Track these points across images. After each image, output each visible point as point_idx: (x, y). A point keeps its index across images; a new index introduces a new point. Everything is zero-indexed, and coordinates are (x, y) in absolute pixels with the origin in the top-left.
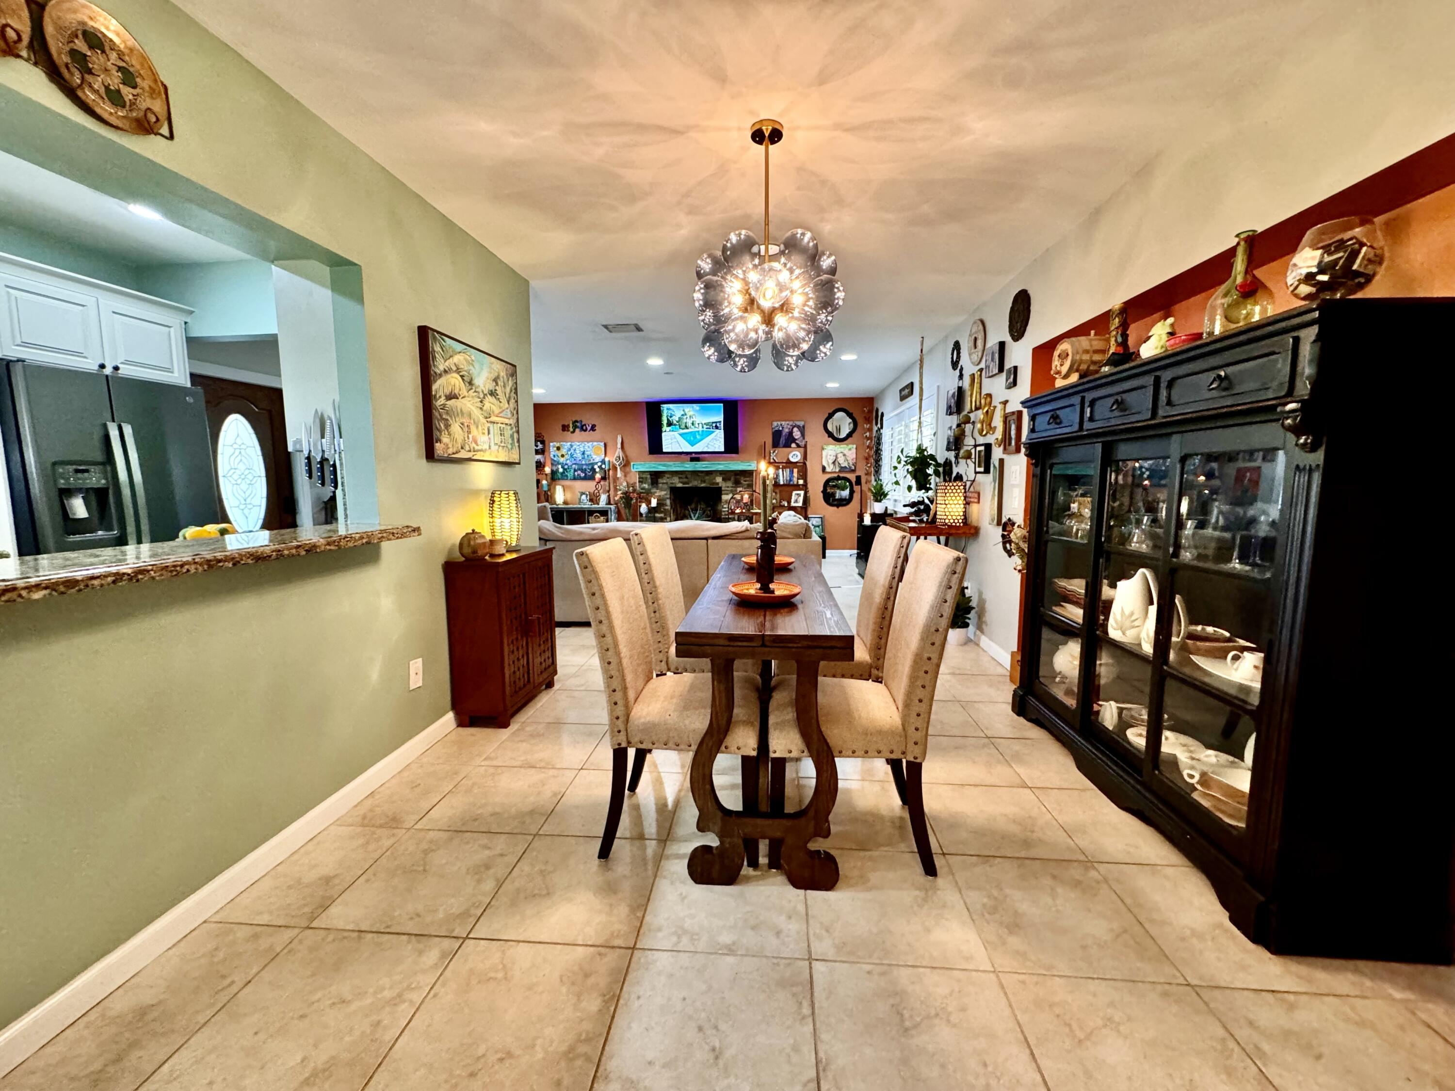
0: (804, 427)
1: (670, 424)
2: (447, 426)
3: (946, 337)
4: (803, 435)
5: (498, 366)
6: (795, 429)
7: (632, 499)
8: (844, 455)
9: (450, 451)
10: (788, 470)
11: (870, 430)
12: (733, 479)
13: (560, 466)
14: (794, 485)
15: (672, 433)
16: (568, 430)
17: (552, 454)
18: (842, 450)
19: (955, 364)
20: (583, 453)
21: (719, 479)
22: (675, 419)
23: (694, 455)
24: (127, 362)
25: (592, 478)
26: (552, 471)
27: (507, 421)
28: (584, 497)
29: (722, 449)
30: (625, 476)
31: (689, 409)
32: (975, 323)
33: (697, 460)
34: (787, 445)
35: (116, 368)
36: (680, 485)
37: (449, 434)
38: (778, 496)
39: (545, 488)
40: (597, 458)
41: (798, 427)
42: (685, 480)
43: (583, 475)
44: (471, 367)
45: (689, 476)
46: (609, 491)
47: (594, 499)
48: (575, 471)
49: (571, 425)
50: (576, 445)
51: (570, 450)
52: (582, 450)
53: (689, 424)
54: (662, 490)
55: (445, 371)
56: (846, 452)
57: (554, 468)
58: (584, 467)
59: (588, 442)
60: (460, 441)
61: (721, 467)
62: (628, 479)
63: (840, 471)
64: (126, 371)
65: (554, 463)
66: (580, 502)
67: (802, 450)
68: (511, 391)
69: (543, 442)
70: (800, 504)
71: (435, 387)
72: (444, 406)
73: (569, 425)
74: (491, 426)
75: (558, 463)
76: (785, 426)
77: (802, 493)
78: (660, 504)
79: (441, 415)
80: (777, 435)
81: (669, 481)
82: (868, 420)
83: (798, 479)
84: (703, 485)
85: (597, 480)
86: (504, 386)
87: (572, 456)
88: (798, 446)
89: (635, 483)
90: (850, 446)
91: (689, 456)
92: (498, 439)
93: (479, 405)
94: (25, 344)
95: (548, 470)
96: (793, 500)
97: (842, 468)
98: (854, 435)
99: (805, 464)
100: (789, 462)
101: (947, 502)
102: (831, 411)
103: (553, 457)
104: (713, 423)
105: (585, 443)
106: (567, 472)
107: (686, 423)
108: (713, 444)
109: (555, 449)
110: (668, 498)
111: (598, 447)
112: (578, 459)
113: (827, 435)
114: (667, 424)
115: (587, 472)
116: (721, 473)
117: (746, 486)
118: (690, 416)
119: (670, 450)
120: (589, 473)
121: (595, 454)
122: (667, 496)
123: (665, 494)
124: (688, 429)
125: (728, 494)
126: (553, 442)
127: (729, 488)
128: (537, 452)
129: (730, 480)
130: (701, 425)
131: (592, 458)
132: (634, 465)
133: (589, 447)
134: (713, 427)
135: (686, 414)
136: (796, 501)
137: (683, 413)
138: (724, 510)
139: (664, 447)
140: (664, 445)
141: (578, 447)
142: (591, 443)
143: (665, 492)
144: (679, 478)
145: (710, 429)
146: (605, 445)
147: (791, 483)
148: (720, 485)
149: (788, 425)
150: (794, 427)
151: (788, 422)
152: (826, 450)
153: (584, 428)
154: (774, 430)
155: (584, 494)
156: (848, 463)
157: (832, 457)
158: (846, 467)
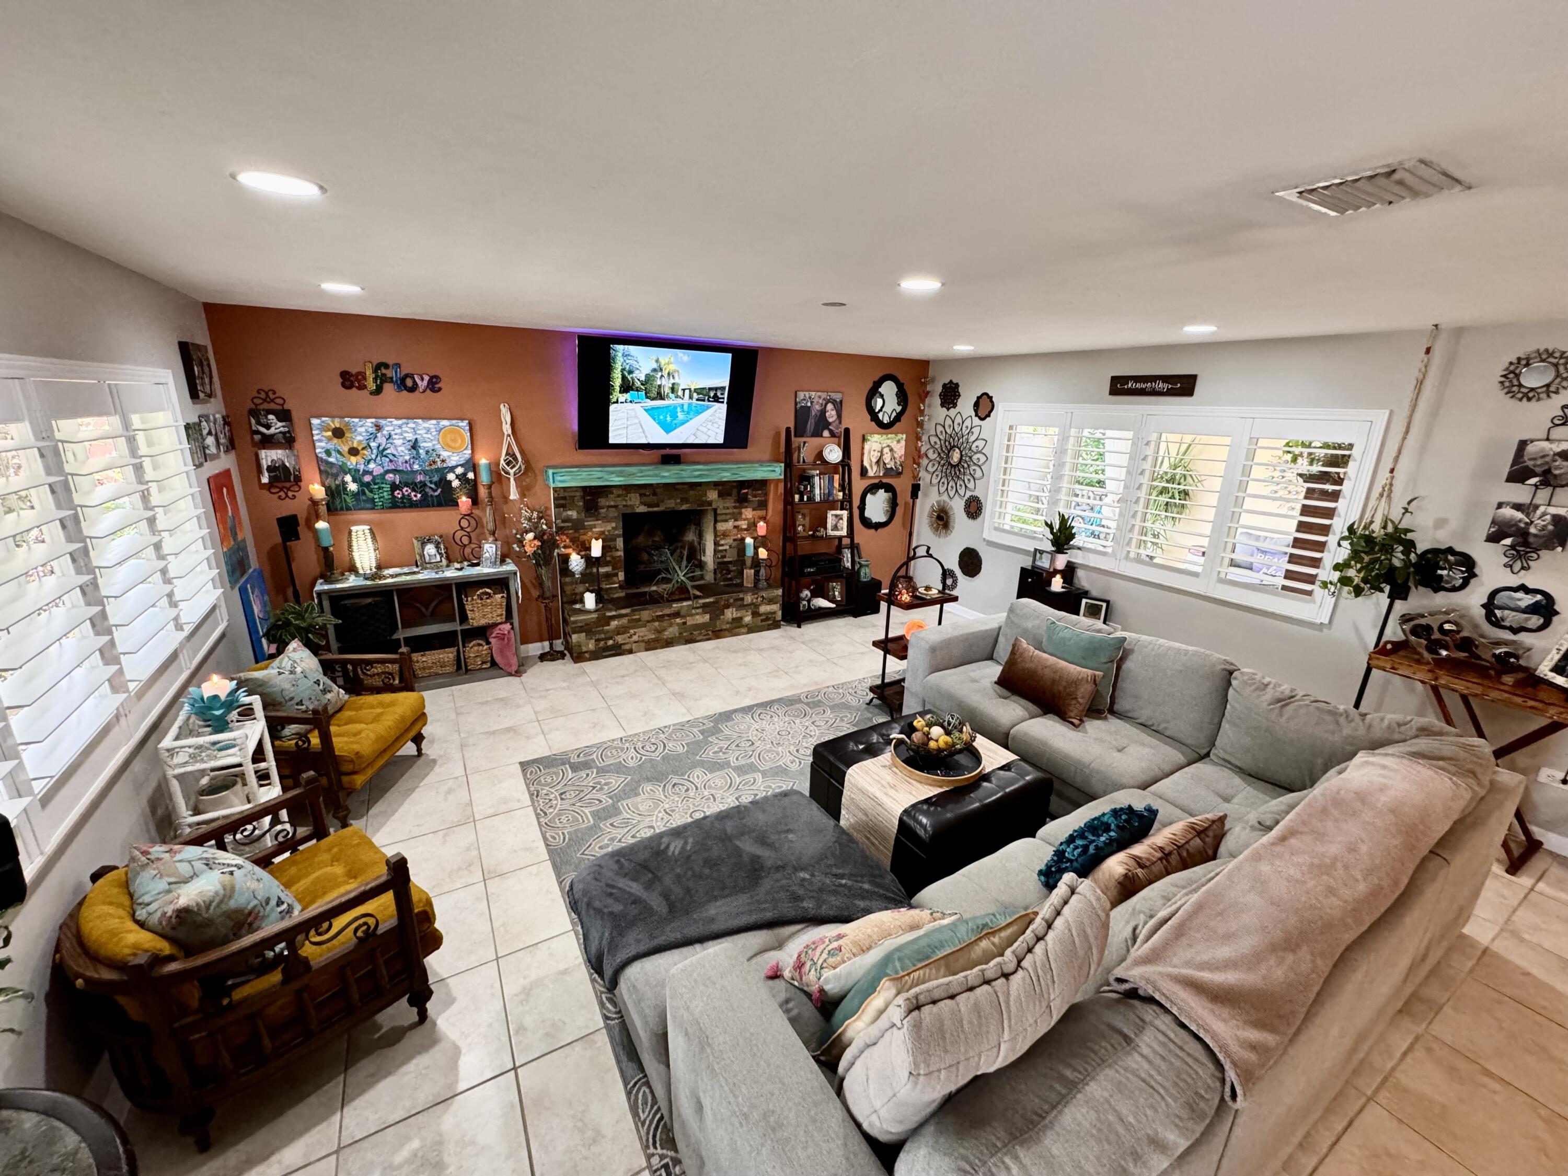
0: (841, 401)
1: (627, 387)
4: (839, 416)
6: (830, 406)
7: (553, 547)
8: (891, 450)
10: (827, 477)
11: (924, 411)
12: (735, 492)
13: (348, 478)
14: (833, 502)
15: (629, 406)
16: (362, 387)
17: (321, 445)
18: (889, 442)
20: (415, 446)
21: (712, 495)
22: (640, 375)
23: (670, 452)
25: (446, 504)
26: (329, 491)
29: (720, 440)
31: (667, 356)
33: (674, 459)
34: (817, 434)
36: (642, 509)
38: (808, 519)
39: (325, 540)
40: (454, 458)
41: (834, 402)
42: (651, 499)
43: (416, 497)
45: (659, 491)
47: (455, 549)
48: (395, 487)
50: (391, 426)
51: (372, 437)
52: (410, 436)
53: (667, 390)
54: (606, 519)
56: (894, 445)
57: (333, 482)
58: (420, 478)
59: (426, 418)
61: (726, 476)
62: (530, 501)
63: (885, 475)
65: (326, 470)
69: (284, 415)
70: (844, 532)
75: (344, 470)
76: (813, 398)
77: (845, 513)
80: (802, 414)
81: (621, 503)
82: (925, 396)
84: (684, 507)
85: (462, 509)
88: (833, 436)
89: (547, 508)
90: (900, 436)
91: (660, 453)
95: (312, 486)
96: (829, 526)
97: (887, 469)
98: (902, 419)
99: (847, 464)
100: (826, 464)
103: (324, 456)
104: (710, 389)
105: (420, 421)
106: (371, 491)
107: (660, 386)
108: (705, 430)
109: (330, 434)
110: (619, 536)
111: (456, 432)
112: (401, 459)
113: (869, 417)
114: (621, 387)
115: (427, 490)
116: (716, 484)
117: (755, 506)
118: (669, 374)
119: (624, 441)
120: (435, 491)
121: (447, 447)
122: (617, 532)
123: (613, 528)
124: (662, 398)
125: (726, 521)
126: (318, 416)
127: (728, 508)
128: (268, 442)
129: (730, 495)
130: (687, 392)
131: (439, 456)
132: (553, 474)
133: (428, 431)
134: (709, 397)
135: (661, 370)
136: (835, 528)
137: (655, 366)
138: (720, 548)
139: (611, 434)
140: (610, 429)
141: (398, 431)
142: (434, 422)
143: (614, 525)
144: (641, 495)
145: (704, 400)
146: (472, 428)
147: (831, 498)
148: (714, 506)
149: (820, 397)
150: (828, 402)
151: (819, 394)
152: (869, 443)
153: (409, 382)
154: (798, 406)
155: (429, 541)
156: (895, 462)
157: (876, 454)
158: (892, 468)
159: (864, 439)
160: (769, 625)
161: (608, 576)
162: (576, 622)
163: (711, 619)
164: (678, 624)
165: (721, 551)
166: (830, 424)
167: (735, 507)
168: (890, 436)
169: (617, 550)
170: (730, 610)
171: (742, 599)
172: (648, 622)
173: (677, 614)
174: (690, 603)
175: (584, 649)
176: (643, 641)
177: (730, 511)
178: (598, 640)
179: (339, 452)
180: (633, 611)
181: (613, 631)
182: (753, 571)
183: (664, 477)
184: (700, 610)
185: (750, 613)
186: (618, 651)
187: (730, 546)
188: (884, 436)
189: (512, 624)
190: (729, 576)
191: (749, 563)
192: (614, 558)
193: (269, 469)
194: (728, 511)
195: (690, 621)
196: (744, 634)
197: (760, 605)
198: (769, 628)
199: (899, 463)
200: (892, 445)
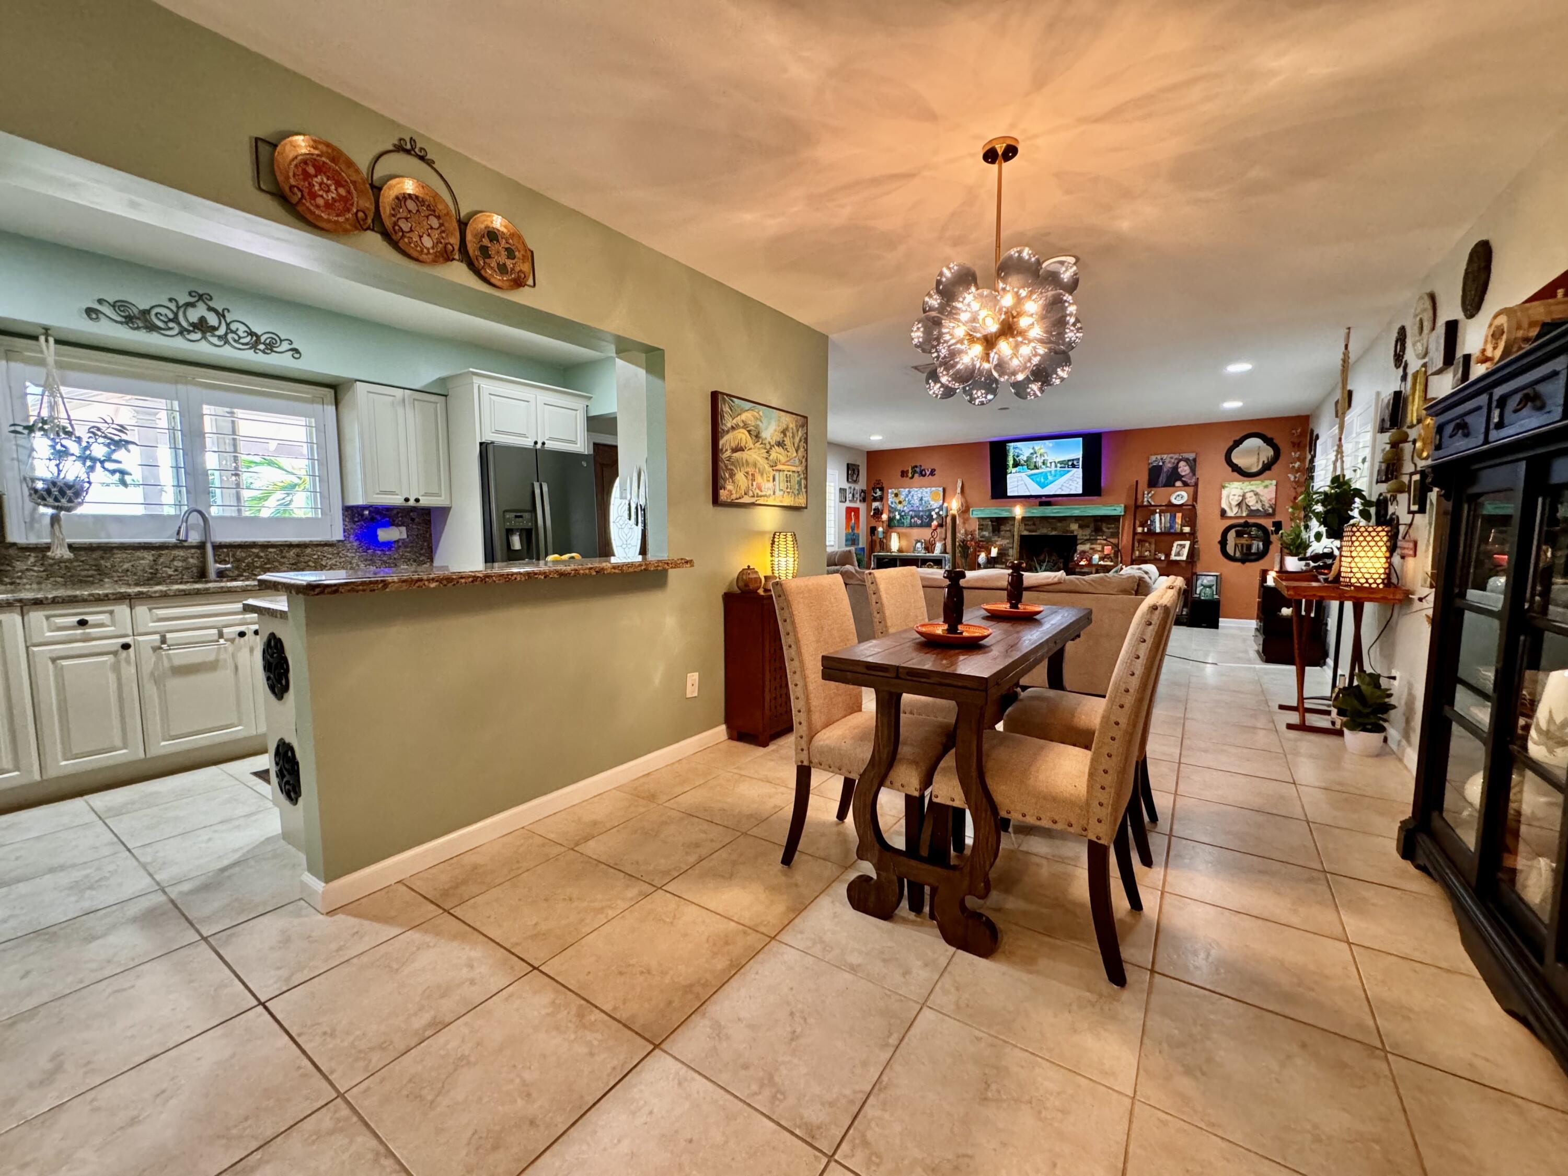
0: (1195, 460)
1: (1016, 464)
2: (732, 475)
3: (1390, 323)
4: (1193, 471)
5: (787, 420)
6: (1182, 464)
7: (969, 548)
8: (1256, 494)
9: (734, 497)
10: (1168, 515)
11: (1301, 459)
12: (1092, 525)
13: (897, 513)
14: (1176, 534)
15: (1018, 474)
16: (907, 477)
17: (890, 500)
18: (1253, 488)
19: (1399, 359)
20: (921, 499)
21: (1074, 527)
22: (1023, 458)
23: (1044, 499)
24: (551, 439)
25: (929, 525)
26: (889, 518)
27: (794, 469)
28: (919, 545)
29: (1080, 491)
30: (964, 523)
31: (1039, 446)
32: (1421, 298)
33: (1048, 504)
34: (1170, 483)
35: (543, 444)
37: (733, 482)
38: (1153, 546)
39: (881, 536)
40: (935, 505)
41: (1187, 460)
42: (1032, 527)
43: (919, 522)
44: (759, 423)
45: (1037, 523)
46: (945, 539)
47: (929, 547)
48: (912, 517)
49: (910, 471)
50: (914, 491)
51: (907, 496)
52: (920, 496)
53: (1040, 464)
54: (1004, 538)
55: (733, 428)
56: (1260, 490)
57: (891, 515)
58: (921, 514)
59: (927, 488)
60: (743, 488)
61: (1077, 513)
62: (967, 526)
63: (1248, 516)
64: (550, 445)
65: (892, 510)
66: (915, 549)
67: (1191, 489)
68: (800, 440)
69: (882, 489)
70: (1184, 557)
71: (721, 443)
72: (729, 458)
73: (908, 471)
74: (777, 474)
75: (896, 510)
76: (1167, 460)
77: (1187, 543)
78: (1002, 553)
79: (726, 466)
80: (1155, 472)
82: (1297, 446)
83: (1182, 526)
84: (1054, 533)
85: (933, 527)
86: (793, 437)
87: (909, 503)
88: (1186, 484)
89: (975, 531)
90: (1267, 482)
91: (1039, 500)
92: (783, 485)
93: (765, 455)
94: (497, 432)
95: (885, 517)
96: (1173, 553)
97: (1252, 510)
98: (1275, 467)
99: (1194, 506)
100: (1170, 505)
101: (1354, 554)
102: (1237, 438)
103: (890, 504)
104: (1069, 461)
105: (924, 488)
106: (904, 519)
107: (1036, 462)
108: (1068, 485)
109: (893, 495)
111: (937, 493)
112: (916, 506)
113: (1230, 469)
114: (1013, 464)
115: (924, 519)
116: (1077, 519)
117: (1109, 535)
118: (1040, 454)
119: (1015, 494)
120: (927, 520)
121: (934, 500)
124: (1038, 469)
125: (1085, 544)
126: (891, 489)
127: (1086, 536)
128: (875, 499)
129: (1088, 527)
130: (1053, 464)
131: (930, 504)
132: (972, 510)
133: (927, 493)
134: (1069, 465)
135: (1036, 453)
136: (1178, 554)
137: (1032, 451)
139: (1008, 491)
140: (1008, 488)
141: (916, 493)
145: (1066, 468)
146: (944, 490)
147: (1172, 531)
148: (1075, 533)
149: (1171, 458)
150: (1180, 460)
151: (1171, 455)
152: (1227, 489)
153: (923, 473)
154: (1151, 466)
155: (919, 541)
156: (1263, 505)
157: (1236, 498)
158: (1258, 510)
166: (1182, 476)
167: (1092, 535)
177: (1088, 538)
179: (895, 503)
193: (874, 509)
194: (1086, 538)
199: (1267, 505)
200: (1258, 490)
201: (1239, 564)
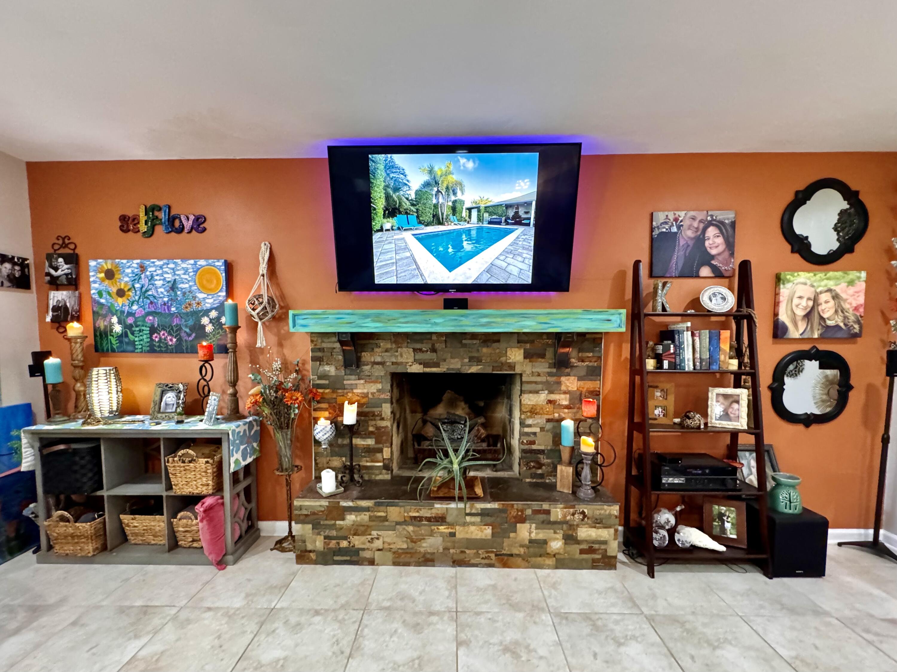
0: (733, 224)
1: (391, 210)
4: (730, 245)
6: (712, 231)
8: (836, 297)
10: (706, 333)
12: (549, 353)
13: (115, 320)
14: (719, 374)
15: (397, 235)
16: (136, 231)
18: (831, 284)
20: (173, 287)
21: (516, 355)
23: (453, 295)
28: (170, 397)
29: (528, 279)
30: (280, 345)
31: (444, 166)
33: (462, 304)
34: (690, 272)
36: (416, 369)
41: (720, 225)
42: (429, 356)
45: (440, 346)
49: (143, 218)
51: (137, 278)
52: (169, 277)
53: (447, 211)
54: (369, 379)
56: (841, 288)
57: (102, 324)
58: (176, 321)
59: (184, 259)
61: (521, 326)
62: (285, 351)
63: (822, 338)
69: (72, 259)
70: (742, 423)
73: (135, 220)
75: (111, 312)
76: (682, 221)
77: (744, 394)
78: (366, 415)
81: (389, 359)
83: (732, 357)
84: (474, 369)
85: (204, 354)
87: (144, 293)
88: (718, 274)
89: (304, 364)
90: (853, 275)
91: (442, 295)
97: (828, 327)
98: (859, 247)
103: (96, 297)
104: (508, 206)
105: (179, 261)
106: (133, 334)
107: (436, 206)
108: (504, 265)
109: (102, 275)
110: (385, 401)
111: (211, 272)
112: (160, 302)
114: (386, 209)
115: (183, 334)
116: (522, 339)
117: (583, 373)
118: (447, 188)
119: (393, 281)
120: (189, 335)
121: (204, 288)
122: (382, 396)
123: (379, 391)
124: (440, 223)
125: (537, 392)
126: (95, 259)
127: (539, 375)
129: (543, 356)
130: (474, 213)
131: (194, 298)
132: (294, 316)
133: (186, 271)
134: (507, 218)
135: (437, 183)
137: (428, 178)
138: (526, 430)
139: (376, 272)
140: (376, 265)
141: (159, 272)
142: (192, 262)
143: (379, 386)
144: (415, 350)
145: (499, 223)
146: (229, 268)
147: (715, 367)
148: (518, 370)
149: (694, 218)
150: (710, 224)
151: (692, 213)
152: (788, 285)
153: (177, 224)
154: (656, 232)
155: (171, 389)
156: (845, 317)
157: (804, 302)
158: (837, 327)
159: (778, 280)
160: (594, 561)
161: (370, 451)
162: (300, 508)
163: (493, 534)
164: (442, 534)
165: (527, 434)
166: (713, 257)
167: (550, 374)
168: (831, 274)
169: (383, 419)
170: (527, 525)
171: (548, 512)
172: (398, 523)
173: (441, 519)
174: (461, 505)
175: (310, 547)
176: (390, 550)
177: (543, 379)
178: (326, 538)
179: (109, 294)
180: (378, 505)
181: (349, 529)
182: (570, 470)
183: (436, 324)
184: (478, 519)
185: (560, 536)
186: (355, 558)
187: (542, 429)
188: (821, 275)
189: (222, 498)
190: (540, 471)
191: (566, 455)
192: (378, 428)
193: (55, 309)
194: (539, 379)
195: (461, 533)
196: (549, 567)
197: (578, 526)
198: (594, 565)
199: (852, 318)
200: (838, 289)
201: (800, 428)
